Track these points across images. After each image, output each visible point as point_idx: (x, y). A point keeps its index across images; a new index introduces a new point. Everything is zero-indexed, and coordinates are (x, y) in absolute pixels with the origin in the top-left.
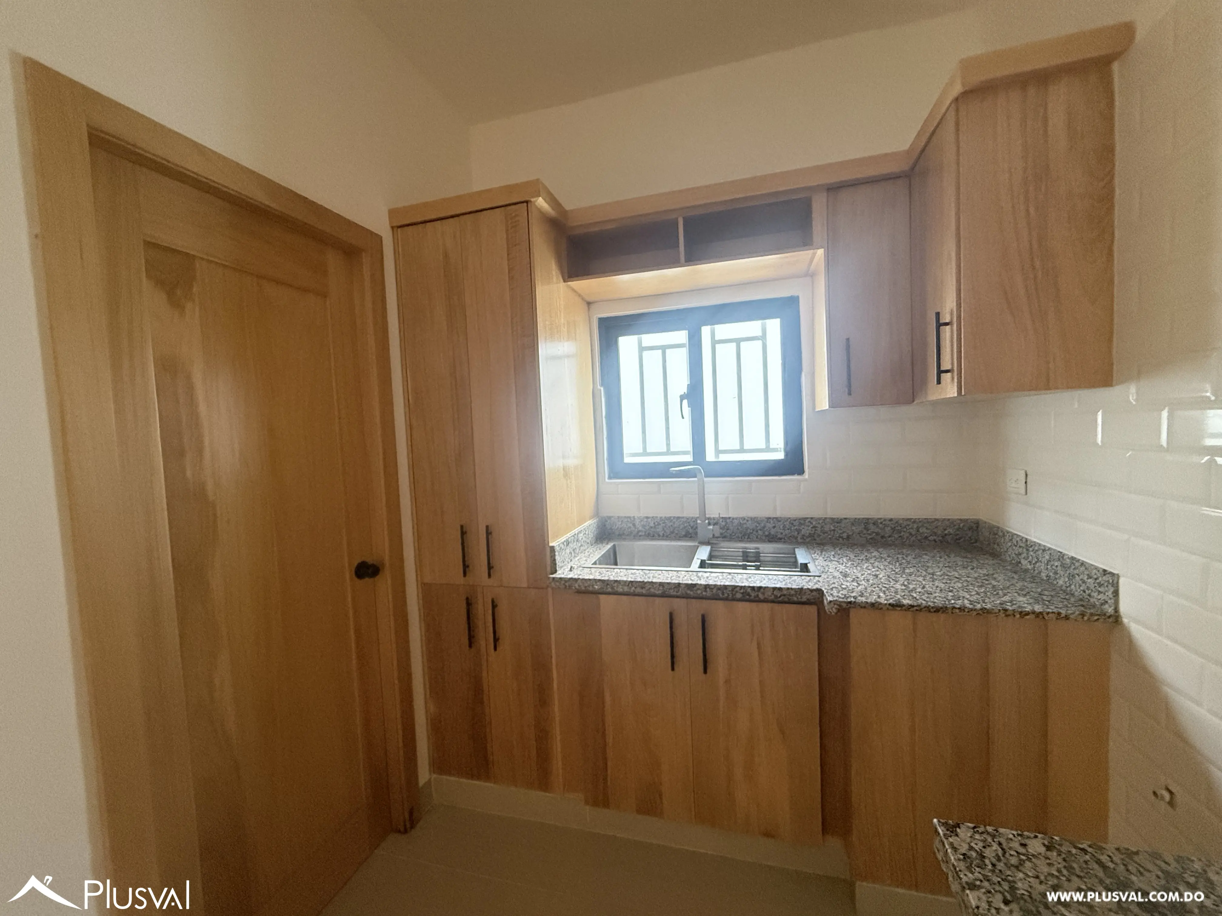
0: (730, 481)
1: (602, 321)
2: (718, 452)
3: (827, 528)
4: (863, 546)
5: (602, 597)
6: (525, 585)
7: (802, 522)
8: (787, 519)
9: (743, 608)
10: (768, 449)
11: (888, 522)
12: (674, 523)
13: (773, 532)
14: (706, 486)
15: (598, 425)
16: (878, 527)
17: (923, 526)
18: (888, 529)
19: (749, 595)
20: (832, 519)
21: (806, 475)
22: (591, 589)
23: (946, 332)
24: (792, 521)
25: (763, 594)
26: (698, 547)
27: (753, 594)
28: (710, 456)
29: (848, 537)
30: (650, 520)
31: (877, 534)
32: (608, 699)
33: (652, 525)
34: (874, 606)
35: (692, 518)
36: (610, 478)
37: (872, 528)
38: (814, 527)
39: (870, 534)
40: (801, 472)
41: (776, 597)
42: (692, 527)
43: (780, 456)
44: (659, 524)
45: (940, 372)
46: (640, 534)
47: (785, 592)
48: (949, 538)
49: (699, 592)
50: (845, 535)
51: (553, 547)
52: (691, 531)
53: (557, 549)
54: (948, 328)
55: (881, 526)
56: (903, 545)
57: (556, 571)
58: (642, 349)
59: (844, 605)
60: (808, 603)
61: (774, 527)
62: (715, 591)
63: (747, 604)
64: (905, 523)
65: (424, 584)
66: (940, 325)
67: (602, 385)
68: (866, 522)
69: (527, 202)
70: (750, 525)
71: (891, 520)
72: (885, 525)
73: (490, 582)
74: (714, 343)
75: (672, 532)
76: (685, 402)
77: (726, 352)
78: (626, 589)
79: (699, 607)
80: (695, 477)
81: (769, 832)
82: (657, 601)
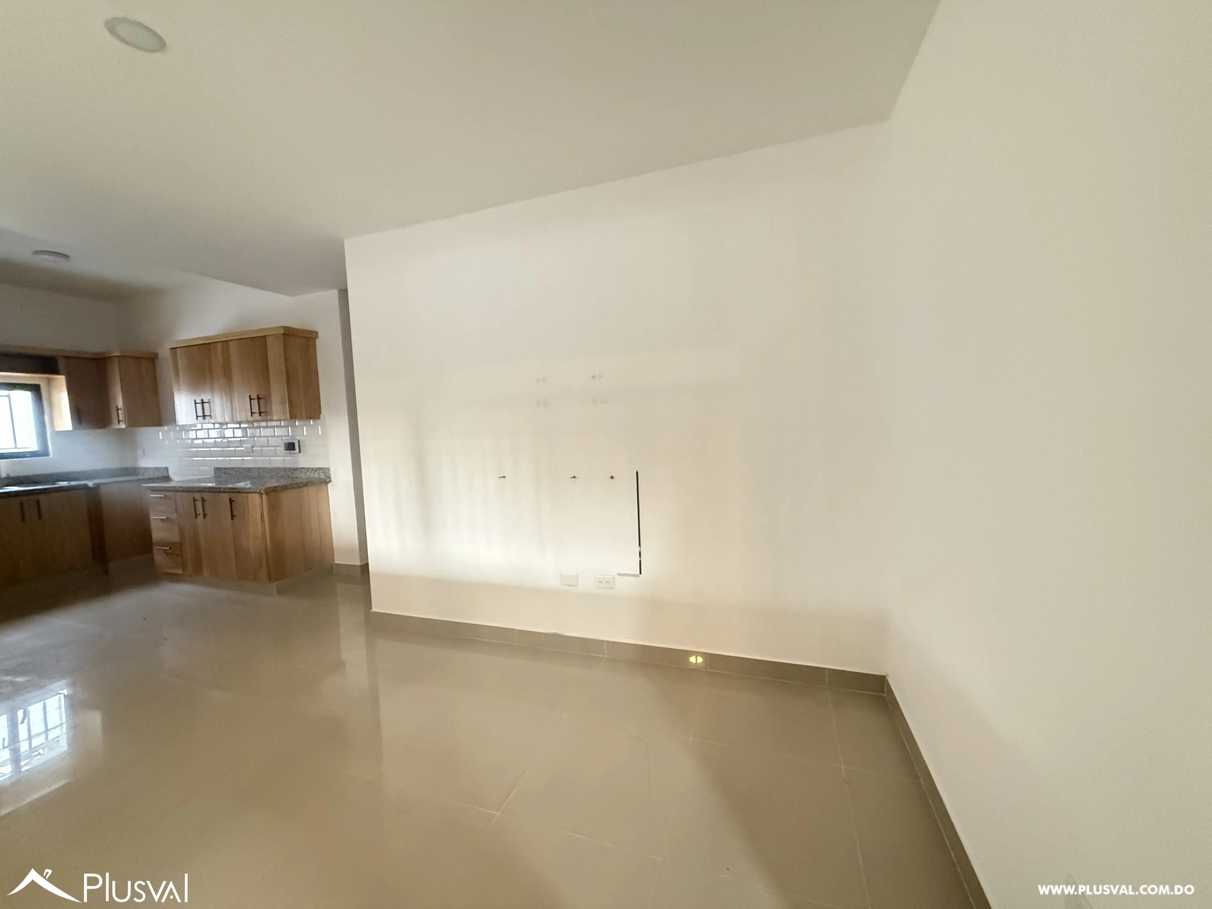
0: (9, 461)
9: (54, 494)
16: (91, 473)
21: (51, 455)
25: (63, 488)
27: (59, 489)
37: (87, 473)
38: (59, 476)
39: (89, 476)
40: (48, 455)
45: (119, 421)
47: (72, 487)
54: (120, 410)
59: (97, 484)
63: (57, 493)
66: (118, 409)
81: (72, 569)
82: (13, 499)
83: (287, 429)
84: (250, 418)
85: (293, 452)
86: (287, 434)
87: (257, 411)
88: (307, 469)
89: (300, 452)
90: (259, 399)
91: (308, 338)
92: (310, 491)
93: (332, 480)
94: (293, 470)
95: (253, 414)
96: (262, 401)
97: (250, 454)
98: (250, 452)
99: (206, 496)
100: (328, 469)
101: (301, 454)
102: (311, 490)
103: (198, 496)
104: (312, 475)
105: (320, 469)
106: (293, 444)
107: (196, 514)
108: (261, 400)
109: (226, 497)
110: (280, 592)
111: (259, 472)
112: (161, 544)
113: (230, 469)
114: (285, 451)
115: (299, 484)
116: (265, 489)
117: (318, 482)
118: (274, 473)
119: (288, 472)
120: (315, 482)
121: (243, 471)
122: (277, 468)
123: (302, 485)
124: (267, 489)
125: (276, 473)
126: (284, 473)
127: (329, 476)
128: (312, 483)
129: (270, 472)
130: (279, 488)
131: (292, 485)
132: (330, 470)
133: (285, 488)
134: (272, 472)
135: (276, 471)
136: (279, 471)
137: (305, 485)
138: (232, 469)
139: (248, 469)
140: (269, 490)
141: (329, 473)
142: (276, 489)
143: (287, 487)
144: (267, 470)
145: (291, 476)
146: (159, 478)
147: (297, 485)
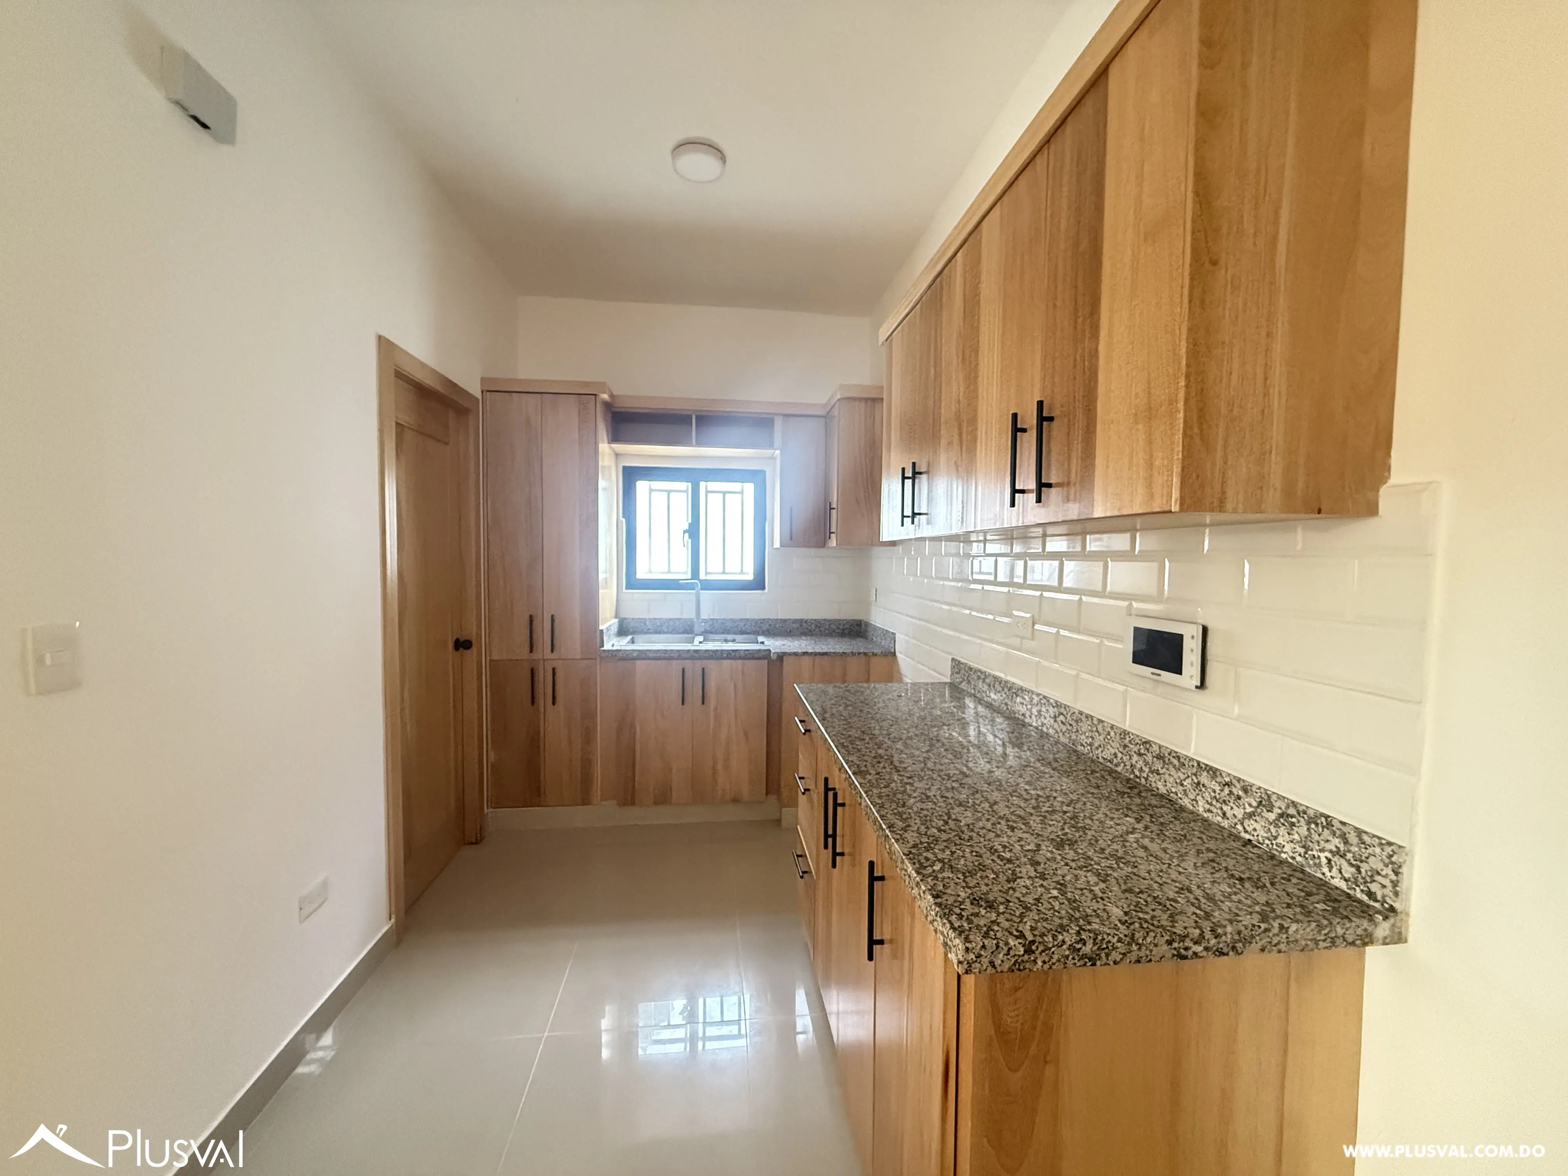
1: (625, 468)
2: (707, 573)
3: (777, 626)
4: (797, 636)
5: (638, 662)
6: (579, 657)
8: (753, 620)
9: (726, 663)
10: (742, 572)
11: (813, 622)
12: (675, 623)
13: (744, 629)
14: (701, 595)
15: (619, 548)
16: (807, 624)
18: (813, 626)
19: (730, 654)
20: (781, 620)
21: (766, 591)
22: (630, 656)
23: (834, 512)
24: (756, 621)
25: (739, 654)
26: (694, 638)
27: (733, 654)
28: (702, 576)
29: (790, 631)
30: (657, 621)
31: (807, 629)
32: (638, 730)
33: (659, 624)
34: (795, 654)
35: (689, 619)
36: (626, 588)
38: (770, 625)
39: (803, 629)
40: (763, 588)
41: (745, 655)
42: (688, 626)
43: (750, 577)
44: (664, 624)
46: (650, 631)
47: (751, 652)
49: (701, 654)
50: (788, 630)
51: (602, 631)
52: (688, 628)
53: (604, 631)
54: (834, 510)
56: (821, 635)
57: (603, 646)
58: (651, 490)
59: (781, 654)
60: (763, 658)
61: (745, 625)
62: (711, 654)
63: (729, 661)
64: (823, 622)
65: (491, 661)
66: (831, 508)
67: (623, 517)
68: (801, 621)
69: (595, 395)
70: (729, 624)
71: (815, 620)
72: (812, 623)
73: (552, 656)
74: (707, 492)
75: (674, 630)
76: (687, 535)
77: (715, 501)
78: (654, 655)
79: (699, 665)
80: (694, 589)
81: (736, 800)
82: (674, 662)
83: (1155, 565)
84: (1009, 516)
85: (1167, 676)
86: (1153, 591)
87: (1032, 485)
89: (1202, 685)
90: (1043, 422)
94: (1160, 757)
95: (1019, 496)
98: (1026, 638)
101: (1201, 695)
104: (1259, 828)
106: (1177, 640)
111: (1039, 713)
113: (979, 674)
114: (1134, 662)
115: (1188, 943)
116: (972, 956)
117: (1316, 942)
118: (1083, 737)
119: (1135, 758)
120: (1296, 941)
121: (1003, 690)
122: (1095, 722)
123: (1206, 949)
124: (979, 956)
125: (1090, 739)
126: (1120, 755)
127: (1396, 905)
128: (1275, 941)
129: (1071, 725)
130: (1056, 957)
131: (1140, 946)
132: (1404, 870)
133: (1090, 959)
134: (1077, 731)
135: (1092, 731)
136: (1102, 738)
137: (1225, 950)
138: (983, 677)
139: (1014, 691)
140: (998, 962)
141: (1395, 884)
142: (1035, 961)
143: (1107, 955)
144: (1062, 714)
145: (1146, 779)
146: (876, 655)
147: (1175, 945)
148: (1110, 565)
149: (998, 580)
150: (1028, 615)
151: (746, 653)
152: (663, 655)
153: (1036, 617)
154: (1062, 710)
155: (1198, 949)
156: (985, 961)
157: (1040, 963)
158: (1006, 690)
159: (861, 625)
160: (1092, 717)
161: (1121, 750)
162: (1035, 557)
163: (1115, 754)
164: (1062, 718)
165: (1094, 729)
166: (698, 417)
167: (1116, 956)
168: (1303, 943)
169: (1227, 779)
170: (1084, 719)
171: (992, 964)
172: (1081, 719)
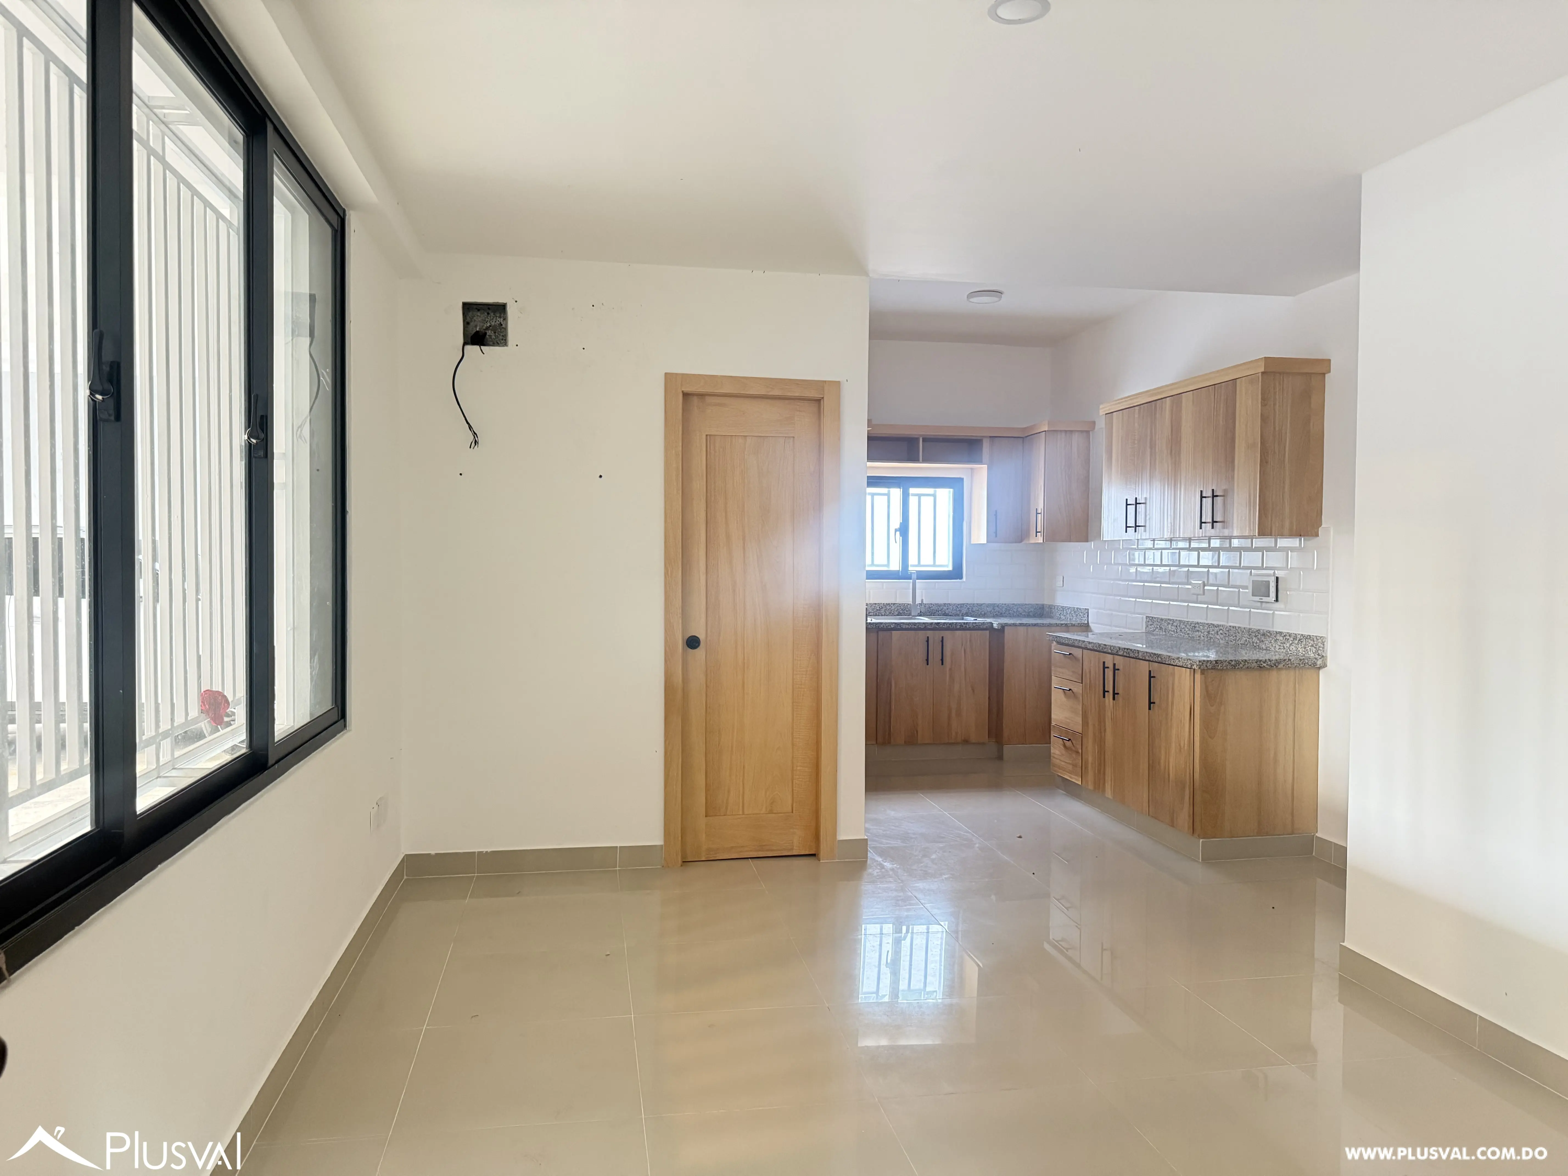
0: (925, 582)
2: (916, 565)
3: (974, 609)
5: (894, 632)
7: (962, 606)
8: (954, 604)
9: (958, 633)
10: (944, 564)
12: (892, 607)
13: (947, 611)
14: (916, 584)
16: (999, 608)
17: (1019, 607)
18: (1004, 609)
20: (977, 604)
21: (964, 579)
22: (889, 627)
24: (957, 605)
25: (969, 625)
27: (964, 626)
28: (912, 567)
29: (985, 614)
30: (877, 605)
31: (998, 612)
33: (878, 608)
34: (1014, 625)
35: (903, 604)
37: (997, 608)
38: (968, 609)
39: (995, 612)
40: (961, 578)
41: (974, 626)
42: (902, 610)
43: (951, 568)
44: (882, 608)
45: (1037, 532)
46: (870, 614)
47: (977, 624)
48: (1031, 614)
49: (941, 626)
50: (983, 613)
54: (1040, 515)
55: (1000, 607)
59: (1004, 625)
60: (986, 629)
61: (947, 609)
62: (948, 625)
63: (961, 632)
64: (1012, 606)
66: (1037, 513)
68: (993, 606)
70: (934, 608)
76: (898, 533)
78: (907, 626)
79: (938, 634)
81: (966, 742)
82: (920, 632)
83: (1261, 553)
84: (1199, 533)
85: (1265, 599)
86: (1259, 564)
87: (1210, 519)
88: (1286, 636)
89: (1277, 600)
90: (1214, 496)
91: (1309, 375)
92: (1285, 679)
93: (1329, 662)
94: (1263, 634)
95: (1203, 524)
96: (1219, 500)
97: (1200, 598)
98: (1200, 594)
99: (1119, 661)
100: (1322, 640)
101: (1277, 605)
102: (1286, 677)
103: (1109, 660)
104: (1293, 648)
105: (1309, 637)
106: (1268, 583)
107: (1104, 691)
108: (1218, 498)
109: (1144, 667)
110: (1208, 860)
111: (1209, 632)
112: (1059, 728)
113: (1169, 621)
114: (1252, 596)
115: (1262, 663)
116: (1201, 663)
117: (1300, 664)
118: (1232, 637)
119: (1254, 638)
120: (1293, 664)
121: (1186, 627)
122: (1237, 628)
123: (1267, 665)
124: (1203, 663)
125: (1235, 637)
126: (1248, 639)
127: (1324, 655)
128: (1287, 663)
129: (1225, 634)
130: (1224, 665)
131: (1248, 663)
132: (1325, 643)
133: (1234, 666)
134: (1229, 635)
135: (1235, 633)
136: (1240, 635)
137: (1273, 665)
138: (1171, 622)
139: (1193, 625)
140: (1208, 666)
141: (1323, 648)
142: (1218, 666)
143: (1239, 665)
144: (1221, 629)
145: (1258, 646)
146: (1074, 625)
147: (1258, 663)
148: (1242, 553)
149: (1181, 564)
150: (1200, 582)
151: (974, 625)
152: (913, 627)
153: (1206, 582)
154: (1221, 628)
155: (1265, 665)
156: (1205, 665)
157: (1220, 666)
158: (1188, 626)
159: (1043, 608)
160: (1236, 627)
161: (1248, 637)
162: (1204, 549)
163: (1246, 640)
164: (1221, 632)
165: (1237, 632)
166: (924, 440)
167: (1241, 665)
168: (1296, 664)
169: (1285, 634)
170: (1232, 629)
171: (1206, 666)
172: (1230, 629)
